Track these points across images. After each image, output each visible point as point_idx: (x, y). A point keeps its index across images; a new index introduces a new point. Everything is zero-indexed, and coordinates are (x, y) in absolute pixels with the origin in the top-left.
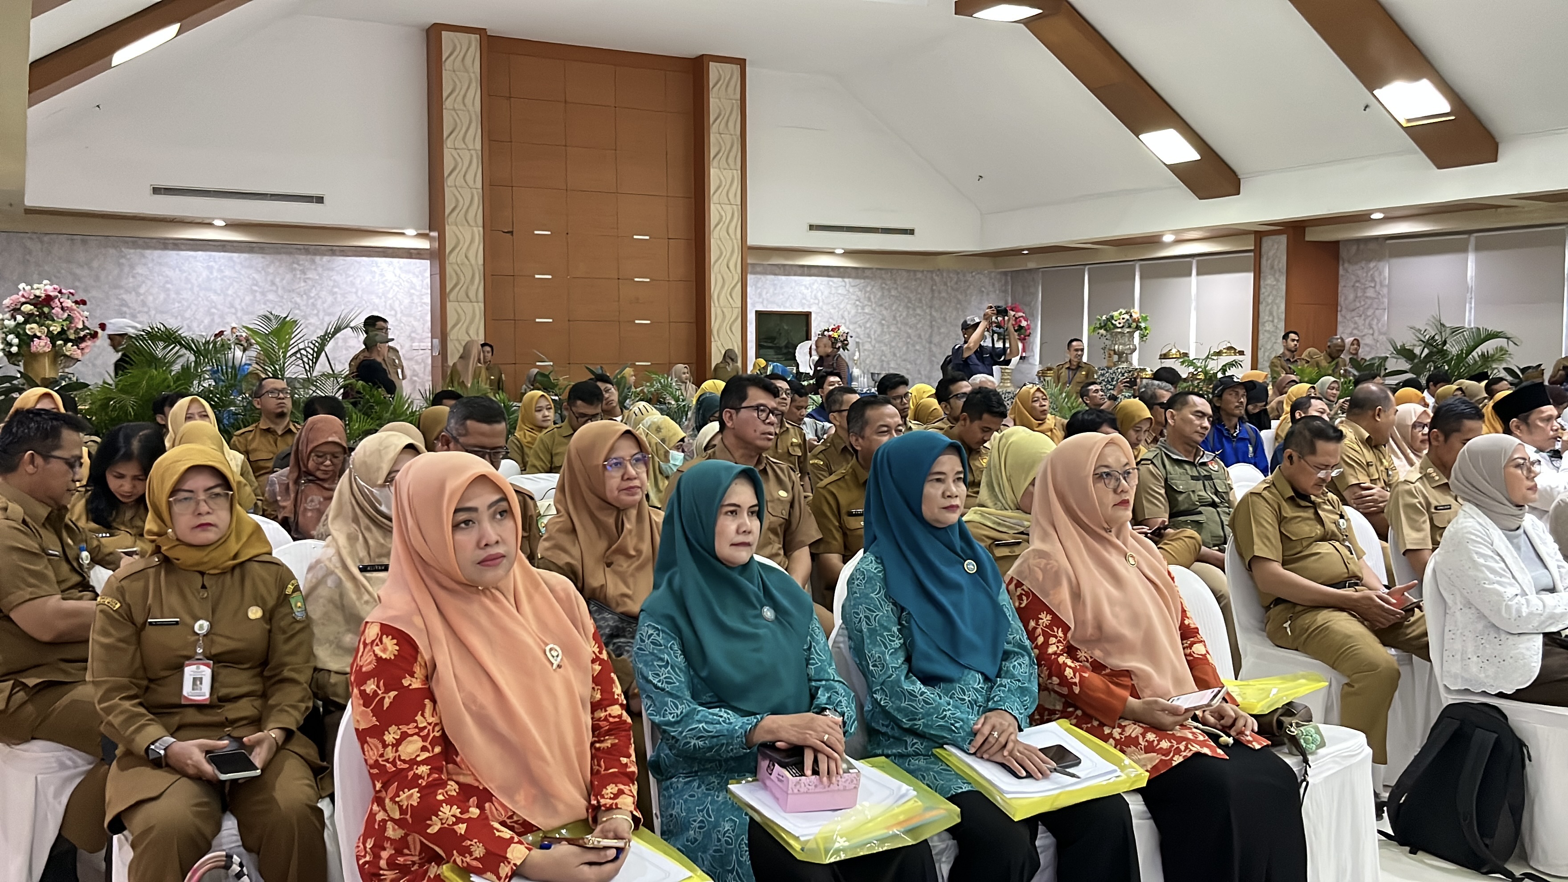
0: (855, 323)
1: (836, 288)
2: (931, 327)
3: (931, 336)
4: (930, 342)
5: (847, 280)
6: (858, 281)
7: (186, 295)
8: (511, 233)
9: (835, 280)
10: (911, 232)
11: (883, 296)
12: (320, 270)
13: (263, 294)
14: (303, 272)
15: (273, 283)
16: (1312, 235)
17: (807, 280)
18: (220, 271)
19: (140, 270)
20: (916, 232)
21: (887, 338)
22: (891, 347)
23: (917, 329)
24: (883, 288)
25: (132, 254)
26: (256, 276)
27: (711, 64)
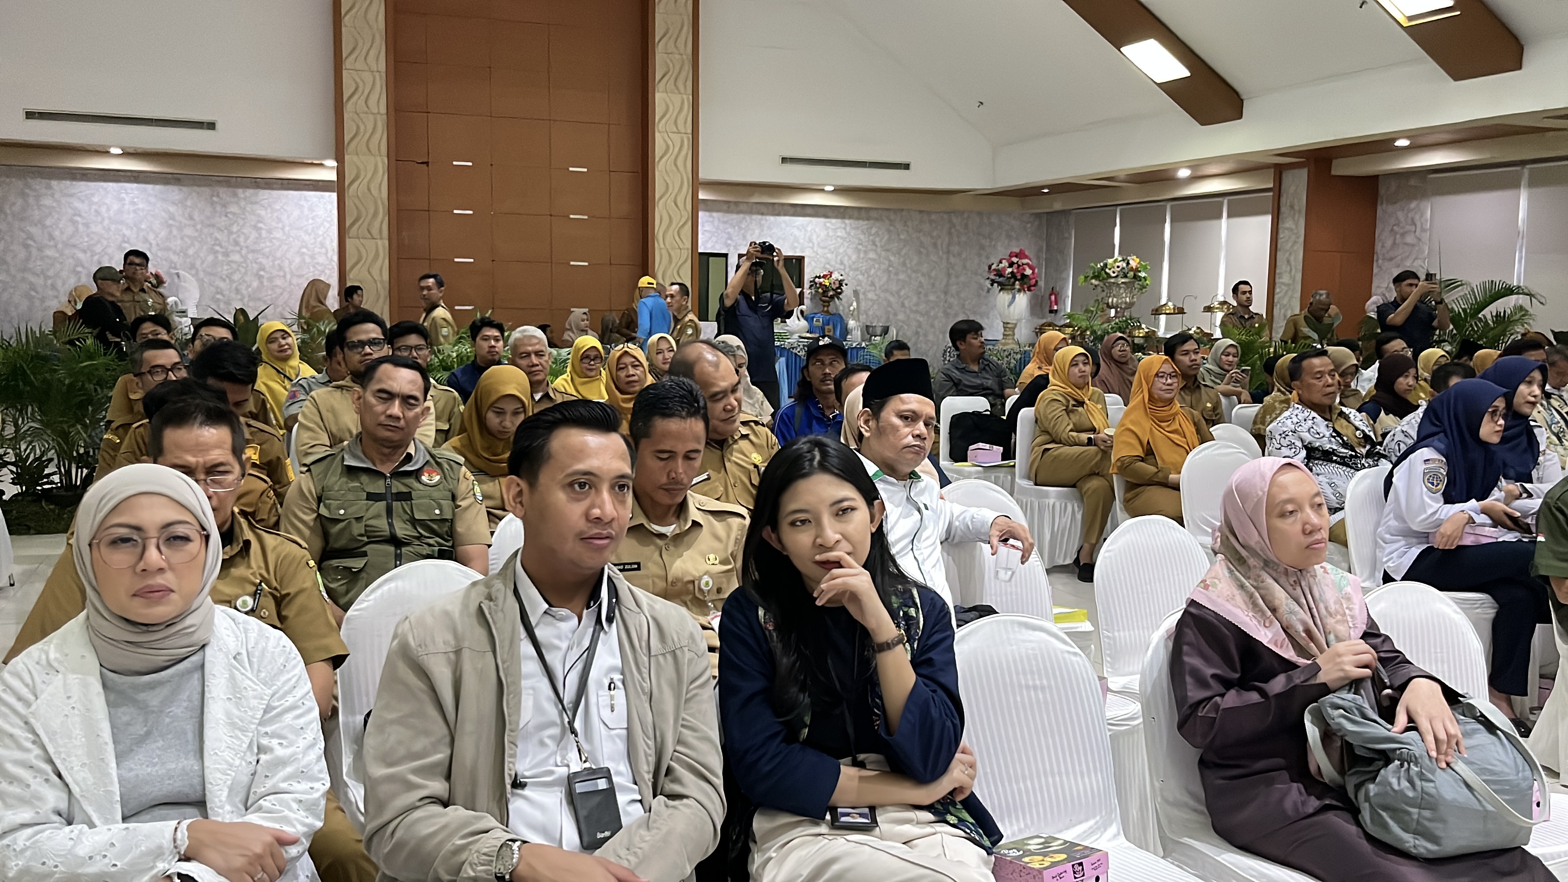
0: (857, 269)
1: (835, 230)
2: (949, 275)
3: (947, 285)
4: (946, 293)
5: (847, 221)
6: (861, 222)
7: (96, 228)
8: (427, 163)
9: (834, 221)
10: (906, 166)
11: (889, 240)
12: (243, 203)
13: (180, 229)
14: (224, 206)
15: (191, 218)
16: (1342, 168)
17: (800, 220)
18: (133, 203)
19: (47, 201)
20: (911, 167)
21: (894, 287)
22: (900, 297)
23: (930, 277)
24: (889, 231)
25: (38, 184)
26: (172, 209)
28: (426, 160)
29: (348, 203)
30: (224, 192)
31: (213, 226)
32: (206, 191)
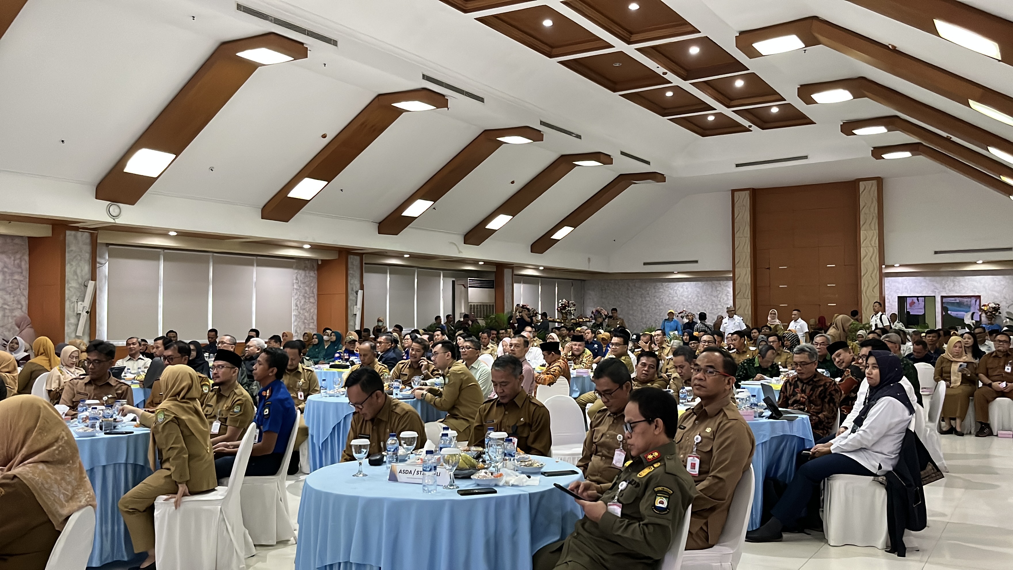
1: (999, 281)
8: (769, 268)
10: (1011, 249)
13: (701, 297)
14: (716, 288)
15: (705, 293)
18: (687, 289)
19: (661, 290)
25: (659, 284)
26: (698, 290)
27: (861, 183)
28: (768, 267)
29: (736, 286)
31: (712, 295)
32: (710, 283)
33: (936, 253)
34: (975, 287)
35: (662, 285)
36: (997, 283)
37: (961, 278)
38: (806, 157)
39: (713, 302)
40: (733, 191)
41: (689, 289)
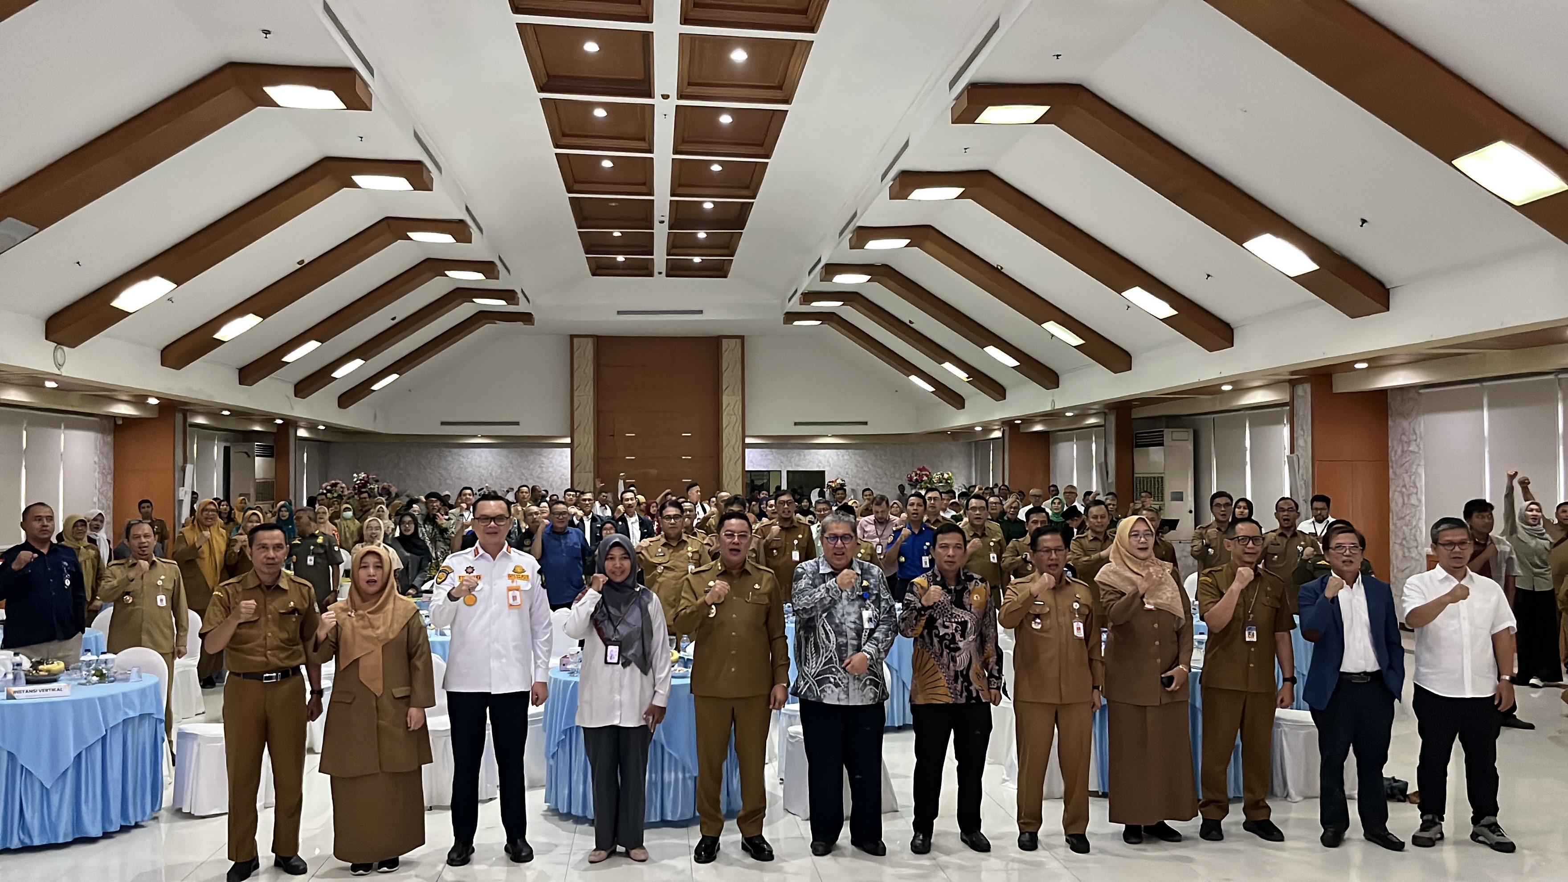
0: (853, 473)
1: (843, 456)
5: (850, 451)
6: (857, 451)
8: (615, 435)
9: (840, 451)
10: (866, 423)
12: (532, 456)
15: (511, 463)
17: (822, 451)
18: (486, 458)
19: (449, 459)
20: (869, 423)
24: (876, 456)
25: (446, 451)
26: (503, 458)
27: (724, 340)
28: (612, 435)
29: (576, 453)
30: (526, 450)
31: (520, 467)
32: (518, 450)
33: (796, 424)
34: (820, 462)
35: (450, 451)
36: (841, 457)
37: (806, 451)
38: (701, 312)
39: (523, 474)
40: (572, 337)
41: (490, 459)
